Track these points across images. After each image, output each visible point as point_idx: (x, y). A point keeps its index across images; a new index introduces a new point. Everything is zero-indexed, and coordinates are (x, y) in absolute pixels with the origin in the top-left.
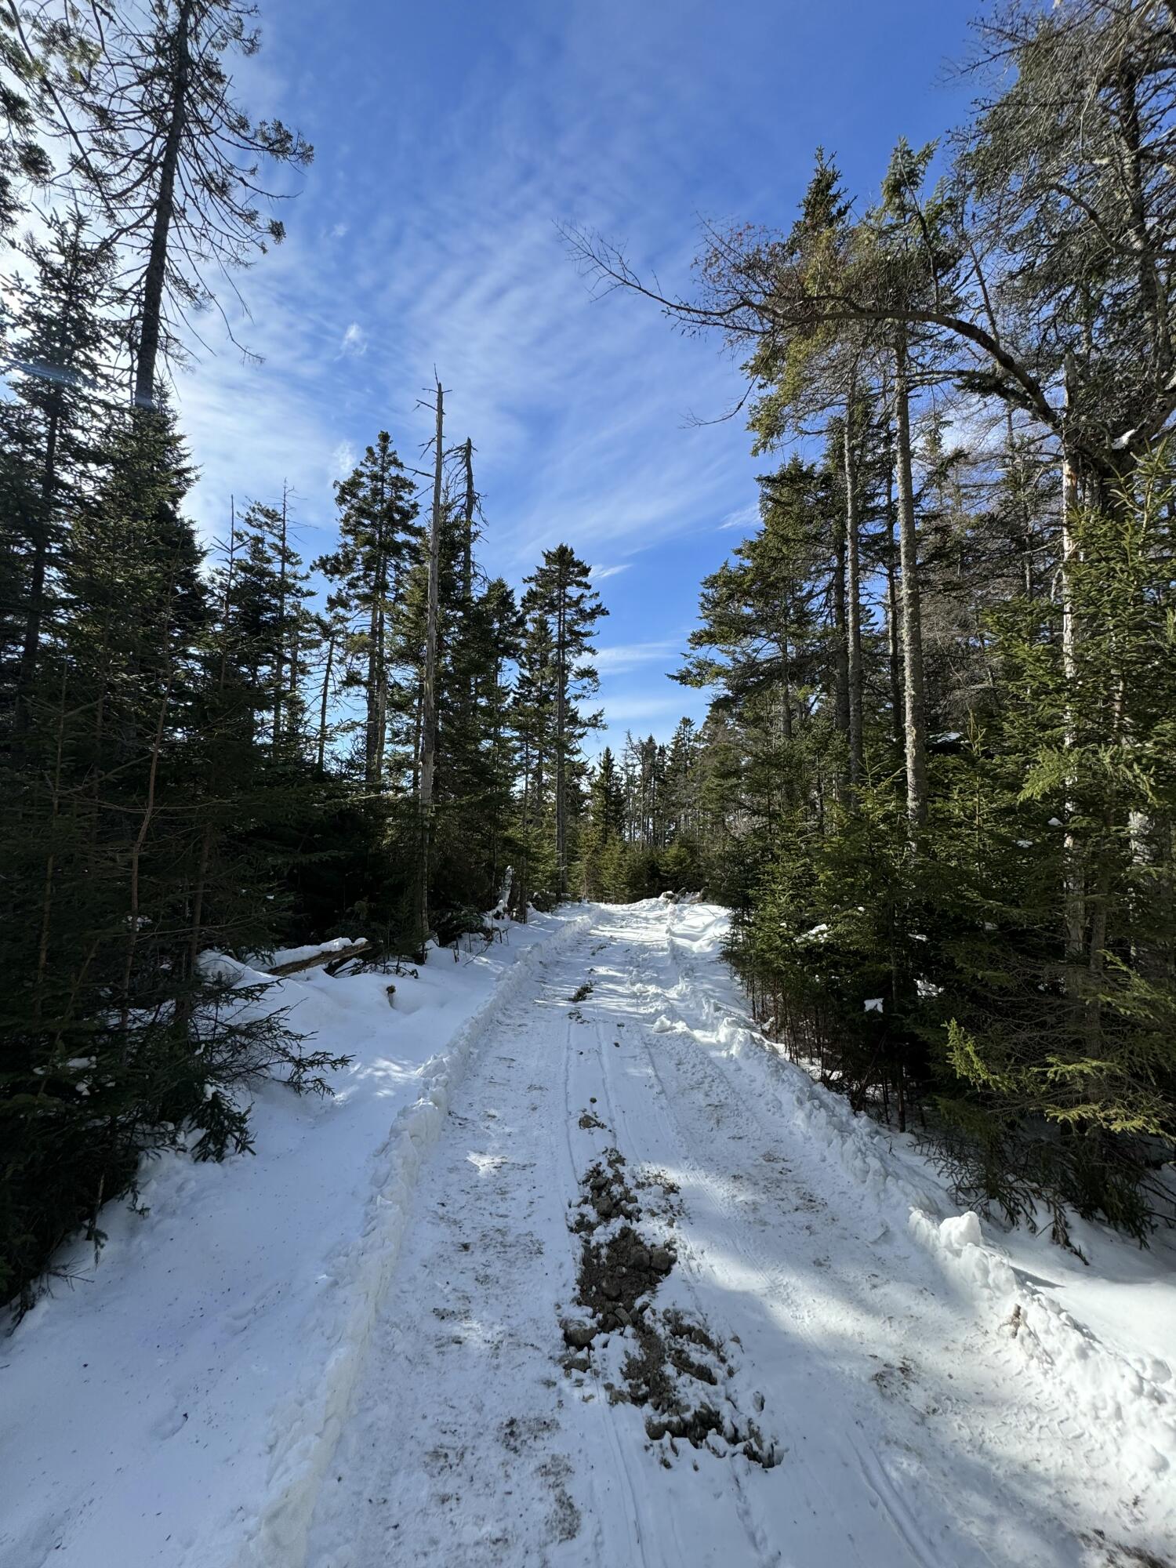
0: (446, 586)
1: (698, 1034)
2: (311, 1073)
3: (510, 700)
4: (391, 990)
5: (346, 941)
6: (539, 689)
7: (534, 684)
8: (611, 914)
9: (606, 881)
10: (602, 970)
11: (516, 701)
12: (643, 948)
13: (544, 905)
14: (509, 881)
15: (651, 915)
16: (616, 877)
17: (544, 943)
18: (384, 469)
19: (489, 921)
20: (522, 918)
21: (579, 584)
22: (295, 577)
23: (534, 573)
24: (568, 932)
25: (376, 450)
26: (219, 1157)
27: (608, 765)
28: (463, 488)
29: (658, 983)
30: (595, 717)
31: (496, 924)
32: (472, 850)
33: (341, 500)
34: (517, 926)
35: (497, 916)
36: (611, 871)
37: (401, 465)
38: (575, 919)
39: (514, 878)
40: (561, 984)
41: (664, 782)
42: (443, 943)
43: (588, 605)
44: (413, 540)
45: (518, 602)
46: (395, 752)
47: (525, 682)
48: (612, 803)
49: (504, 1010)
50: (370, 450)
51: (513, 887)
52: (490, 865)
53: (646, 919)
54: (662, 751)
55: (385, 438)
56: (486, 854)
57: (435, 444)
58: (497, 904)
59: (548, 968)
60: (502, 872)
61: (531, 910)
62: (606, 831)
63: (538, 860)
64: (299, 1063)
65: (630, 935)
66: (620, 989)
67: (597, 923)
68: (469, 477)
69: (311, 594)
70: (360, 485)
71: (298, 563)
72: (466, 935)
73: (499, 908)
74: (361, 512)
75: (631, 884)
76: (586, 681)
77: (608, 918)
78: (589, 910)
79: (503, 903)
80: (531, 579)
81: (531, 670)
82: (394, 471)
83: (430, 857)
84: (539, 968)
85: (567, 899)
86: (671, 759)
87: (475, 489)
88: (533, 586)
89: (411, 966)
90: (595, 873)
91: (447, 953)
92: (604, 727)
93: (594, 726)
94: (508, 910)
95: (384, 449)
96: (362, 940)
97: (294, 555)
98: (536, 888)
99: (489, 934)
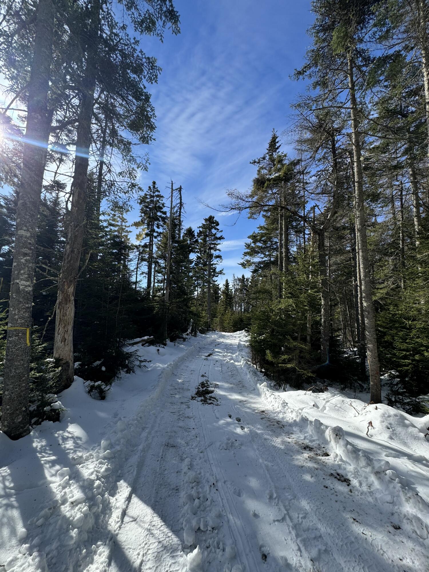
0: (173, 237)
1: (236, 363)
2: (143, 364)
3: (193, 264)
4: (158, 350)
5: (148, 337)
6: (203, 260)
7: (201, 259)
8: (224, 335)
9: (225, 325)
10: (217, 350)
11: (196, 264)
12: (231, 345)
13: (203, 332)
14: (191, 324)
15: (237, 336)
16: (229, 323)
17: (201, 342)
18: (154, 193)
19: (184, 335)
20: (195, 335)
21: (216, 229)
22: (126, 226)
23: (201, 225)
24: (209, 340)
25: (152, 187)
26: (130, 373)
27: (227, 285)
28: (179, 201)
29: (231, 353)
30: (221, 271)
31: (187, 337)
32: (180, 315)
33: (140, 203)
34: (193, 338)
35: (187, 334)
36: (227, 321)
37: (159, 192)
38: (212, 336)
39: (193, 323)
40: (204, 353)
41: (248, 291)
42: (171, 341)
43: (218, 235)
44: (163, 215)
45: (196, 234)
46: (158, 286)
47: (198, 258)
48: (229, 298)
49: (187, 357)
50: (150, 187)
51: (193, 326)
52: (185, 319)
53: (235, 337)
54: (247, 280)
55: (154, 183)
56: (184, 315)
57: (170, 199)
58: (187, 331)
59: (201, 349)
60: (189, 321)
61: (198, 333)
62: (226, 308)
63: (201, 318)
64: (141, 361)
65: (228, 341)
66: (220, 354)
67: (219, 338)
68: (181, 198)
69: (130, 232)
70: (147, 198)
71: (126, 222)
72: (178, 339)
73: (188, 332)
74: (147, 207)
75: (234, 326)
76: (218, 259)
77: (223, 337)
78: (217, 334)
79: (189, 331)
80: (200, 227)
81: (201, 254)
82: (157, 193)
83: (168, 316)
84: (198, 349)
85: (210, 330)
86: (250, 282)
87: (182, 201)
88: (201, 229)
89: (163, 346)
90: (222, 322)
91: (172, 343)
92: (224, 274)
93: (221, 274)
94: (191, 333)
95: (154, 187)
96: (152, 337)
97: (125, 219)
98: (201, 327)
99: (184, 340)
